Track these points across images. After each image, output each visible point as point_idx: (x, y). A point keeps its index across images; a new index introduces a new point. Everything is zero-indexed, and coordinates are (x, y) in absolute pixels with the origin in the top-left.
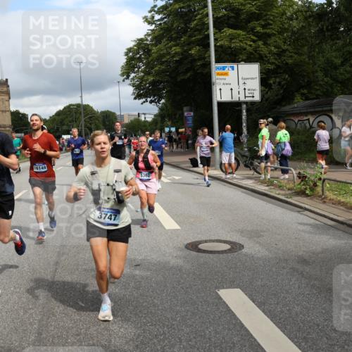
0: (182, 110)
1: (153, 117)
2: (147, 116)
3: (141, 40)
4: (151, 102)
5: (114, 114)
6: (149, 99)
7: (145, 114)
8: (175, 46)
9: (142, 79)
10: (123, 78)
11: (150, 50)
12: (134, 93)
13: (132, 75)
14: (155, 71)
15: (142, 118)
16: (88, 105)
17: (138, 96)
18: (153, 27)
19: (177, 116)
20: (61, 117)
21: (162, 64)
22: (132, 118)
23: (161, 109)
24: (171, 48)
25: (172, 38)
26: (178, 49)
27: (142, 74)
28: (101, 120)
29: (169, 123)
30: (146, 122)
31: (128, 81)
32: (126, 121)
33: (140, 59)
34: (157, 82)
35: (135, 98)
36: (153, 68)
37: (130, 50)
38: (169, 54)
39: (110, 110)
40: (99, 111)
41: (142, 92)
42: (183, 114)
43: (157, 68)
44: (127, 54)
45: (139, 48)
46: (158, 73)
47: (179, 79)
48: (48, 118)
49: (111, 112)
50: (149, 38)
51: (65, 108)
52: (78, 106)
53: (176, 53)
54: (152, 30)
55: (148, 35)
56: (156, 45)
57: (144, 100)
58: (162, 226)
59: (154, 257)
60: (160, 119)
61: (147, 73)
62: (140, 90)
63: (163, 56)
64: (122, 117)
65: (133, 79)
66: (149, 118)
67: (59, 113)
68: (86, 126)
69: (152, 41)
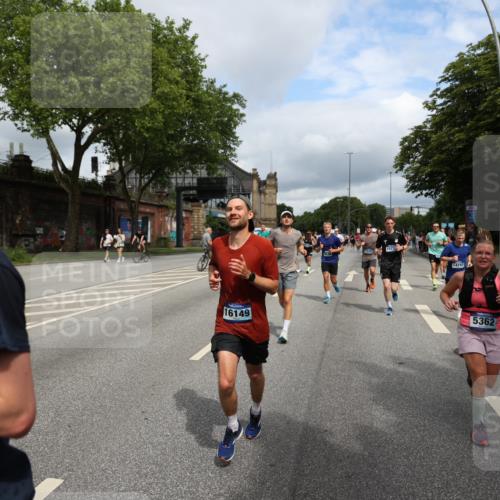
0: (464, 203)
1: (428, 211)
2: (421, 210)
3: (419, 127)
4: (426, 195)
5: (383, 207)
6: (424, 192)
7: (418, 207)
8: (458, 132)
9: (417, 171)
10: (395, 170)
11: (428, 139)
12: (407, 186)
13: (407, 166)
14: (434, 161)
15: (415, 212)
16: (355, 198)
17: (413, 188)
18: (434, 112)
19: (457, 210)
20: (326, 211)
21: (442, 152)
22: (404, 212)
23: (438, 202)
24: (453, 135)
25: (455, 122)
26: (462, 136)
27: (418, 165)
28: (368, 213)
29: (447, 218)
30: (419, 216)
31: (402, 173)
32: (397, 215)
33: (416, 149)
34: (436, 172)
35: (408, 191)
36: (430, 158)
37: (405, 139)
38: (451, 141)
39: (379, 203)
40: (367, 204)
41: (416, 185)
42: (464, 207)
43: (435, 158)
44: (402, 144)
45: (416, 137)
46: (437, 164)
47: (461, 169)
48: (312, 212)
49: (380, 206)
50: (428, 126)
51: (331, 201)
52: (345, 198)
53: (459, 140)
54: (433, 116)
55: (427, 121)
56: (435, 133)
57: (419, 192)
58: (429, 328)
59: (419, 357)
60: (436, 213)
61: (423, 163)
62: (415, 182)
63: (444, 144)
64: (392, 210)
65: (407, 170)
66: (424, 212)
67: (324, 207)
68: (352, 221)
69: (431, 127)
